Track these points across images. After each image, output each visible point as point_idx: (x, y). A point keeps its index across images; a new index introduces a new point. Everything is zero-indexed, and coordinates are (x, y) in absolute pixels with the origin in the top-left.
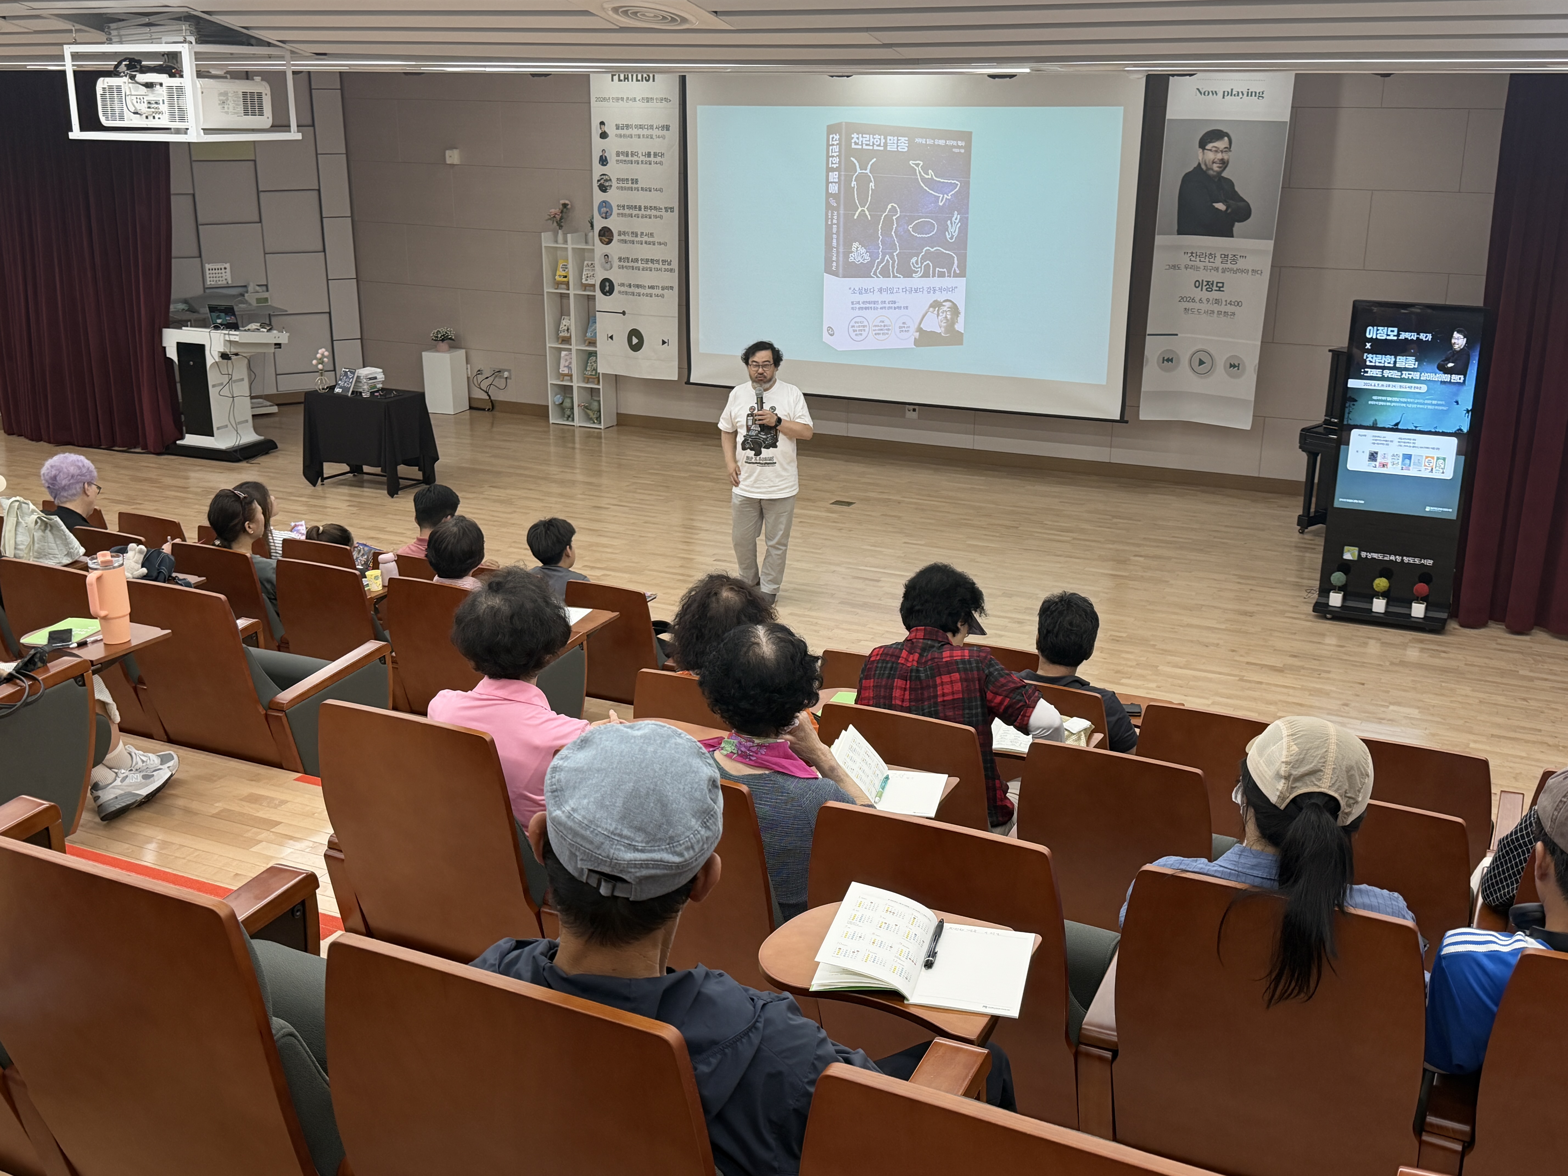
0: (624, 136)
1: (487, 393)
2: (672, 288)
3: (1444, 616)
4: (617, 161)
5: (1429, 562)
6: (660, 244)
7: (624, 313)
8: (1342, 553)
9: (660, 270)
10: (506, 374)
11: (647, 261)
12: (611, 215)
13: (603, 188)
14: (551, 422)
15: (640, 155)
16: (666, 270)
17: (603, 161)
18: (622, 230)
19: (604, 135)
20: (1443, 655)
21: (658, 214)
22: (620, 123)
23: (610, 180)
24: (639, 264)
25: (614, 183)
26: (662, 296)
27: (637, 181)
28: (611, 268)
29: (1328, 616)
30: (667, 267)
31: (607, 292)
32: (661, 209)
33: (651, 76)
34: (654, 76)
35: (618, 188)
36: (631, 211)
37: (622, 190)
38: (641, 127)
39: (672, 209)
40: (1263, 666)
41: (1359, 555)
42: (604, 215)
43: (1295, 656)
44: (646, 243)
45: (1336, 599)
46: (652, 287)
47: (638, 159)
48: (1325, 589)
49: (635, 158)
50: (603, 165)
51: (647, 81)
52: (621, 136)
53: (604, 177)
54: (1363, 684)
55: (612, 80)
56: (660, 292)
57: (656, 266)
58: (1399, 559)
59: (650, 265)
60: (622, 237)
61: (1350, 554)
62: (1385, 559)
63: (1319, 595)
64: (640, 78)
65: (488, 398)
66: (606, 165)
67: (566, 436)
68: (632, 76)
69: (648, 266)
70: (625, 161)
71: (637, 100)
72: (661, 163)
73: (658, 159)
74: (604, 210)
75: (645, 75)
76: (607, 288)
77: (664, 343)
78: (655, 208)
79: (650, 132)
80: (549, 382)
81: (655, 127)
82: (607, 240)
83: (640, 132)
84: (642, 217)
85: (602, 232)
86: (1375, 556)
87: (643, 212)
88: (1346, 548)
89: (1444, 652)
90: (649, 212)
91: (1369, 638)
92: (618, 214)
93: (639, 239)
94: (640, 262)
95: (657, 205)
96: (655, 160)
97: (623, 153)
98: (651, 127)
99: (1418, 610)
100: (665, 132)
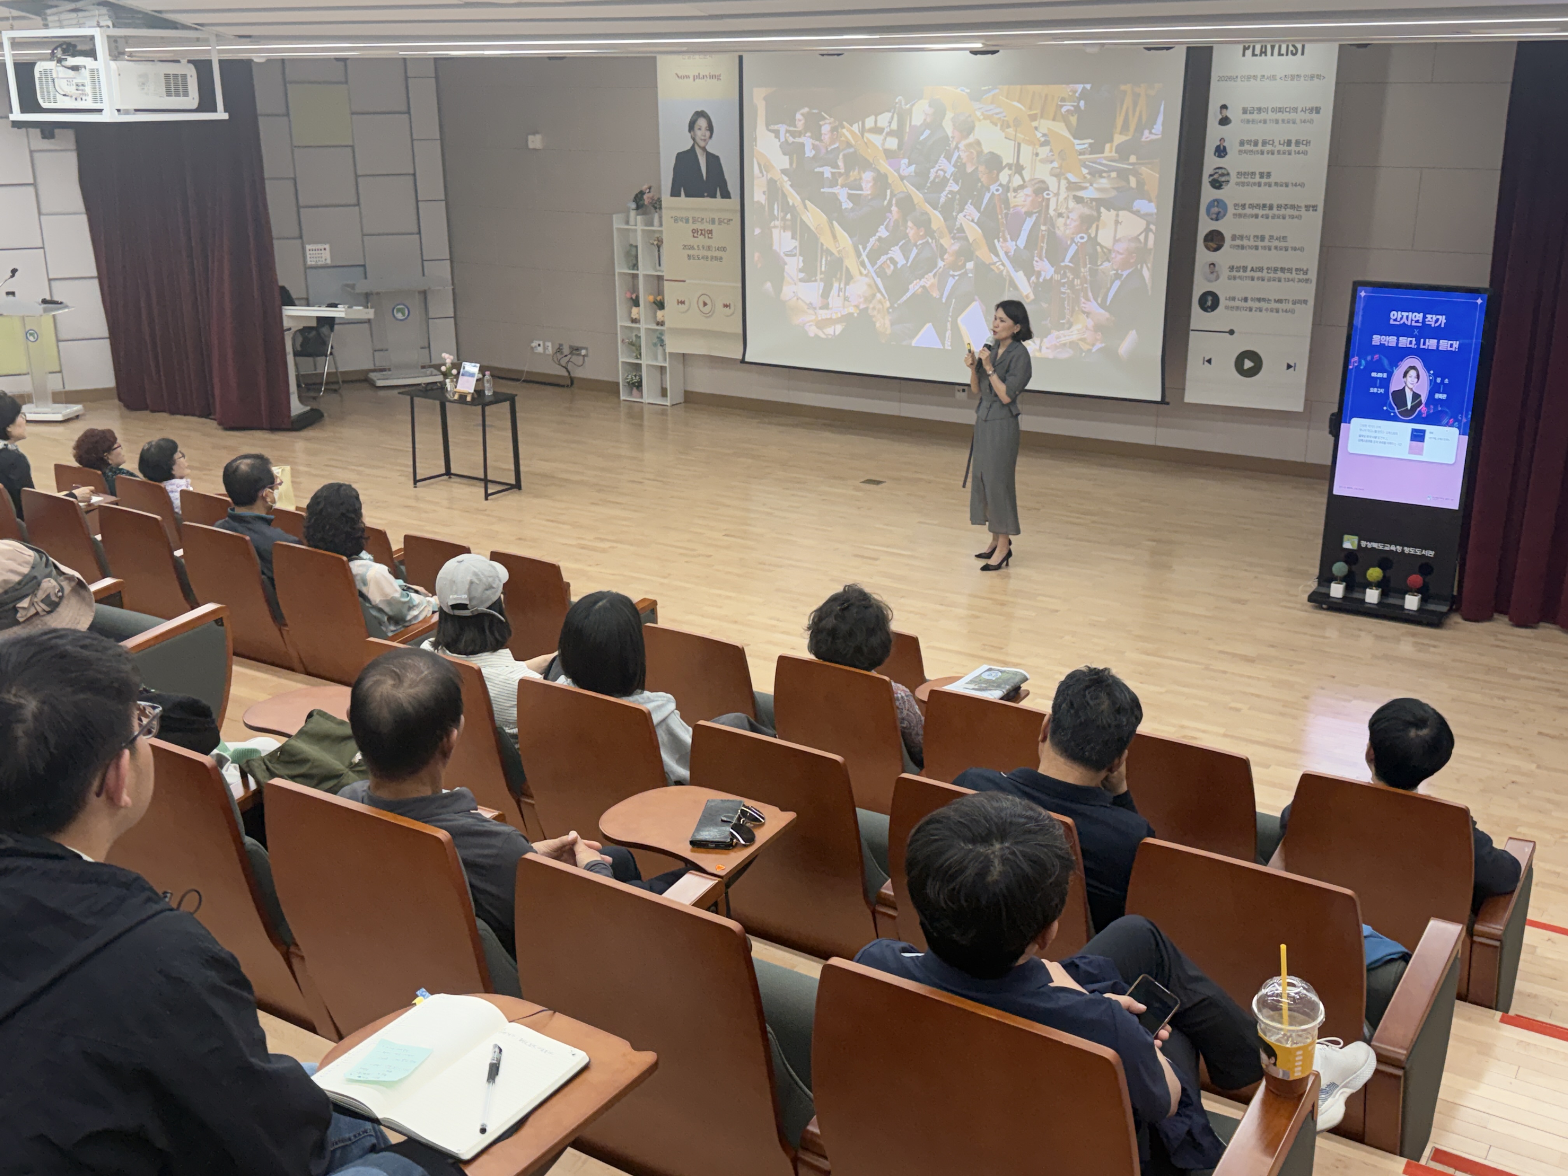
0: (1253, 121)
1: (567, 369)
2: (1305, 302)
3: (1444, 609)
4: (1240, 151)
5: (1430, 553)
6: (1295, 249)
7: (1231, 332)
8: (1341, 542)
9: (1293, 280)
10: (583, 352)
11: (1276, 270)
12: (1224, 215)
13: (1217, 184)
14: (622, 398)
15: (1276, 143)
16: (1300, 281)
17: (1221, 152)
18: (1237, 234)
19: (1225, 121)
20: (1432, 649)
21: (1295, 213)
22: (1249, 105)
23: (1228, 174)
24: (1264, 274)
25: (1233, 178)
26: (1292, 311)
27: (1269, 175)
28: (1217, 278)
29: (1324, 606)
30: (1302, 276)
31: (1209, 307)
32: (1300, 207)
33: (1299, 46)
34: (1303, 46)
35: (1237, 184)
36: (1256, 211)
37: (1243, 186)
38: (1280, 110)
39: (1315, 208)
40: (1234, 655)
41: (1359, 545)
42: (1214, 216)
43: (1272, 646)
44: (1276, 248)
45: (1337, 590)
46: (1279, 301)
47: (1273, 148)
48: (1326, 578)
49: (1269, 147)
50: (1220, 156)
51: (1293, 54)
52: (1248, 121)
53: (1220, 171)
54: (1334, 677)
55: (1244, 55)
56: (1290, 306)
57: (1288, 275)
58: (1399, 549)
59: (1279, 274)
60: (1238, 242)
61: (1350, 543)
62: (1386, 548)
63: (1319, 584)
64: (1283, 51)
65: (566, 374)
66: (1223, 157)
67: (636, 414)
68: (1273, 47)
69: (1276, 276)
70: (1252, 151)
71: (1278, 78)
72: (1305, 153)
73: (1302, 148)
74: (1215, 210)
75: (1291, 48)
76: (1209, 303)
77: (1289, 367)
78: (1293, 207)
79: (1293, 116)
80: (621, 360)
81: (1299, 110)
82: (1215, 246)
83: (1279, 116)
84: (1273, 218)
85: (1209, 237)
86: (1375, 545)
87: (1275, 211)
88: (1346, 537)
89: (1435, 646)
90: (1283, 212)
91: (1360, 630)
92: (1234, 215)
93: (1266, 243)
94: (1265, 271)
95: (1296, 203)
96: (1297, 149)
97: (1249, 142)
98: (1295, 110)
99: (1412, 602)
100: (1314, 116)
